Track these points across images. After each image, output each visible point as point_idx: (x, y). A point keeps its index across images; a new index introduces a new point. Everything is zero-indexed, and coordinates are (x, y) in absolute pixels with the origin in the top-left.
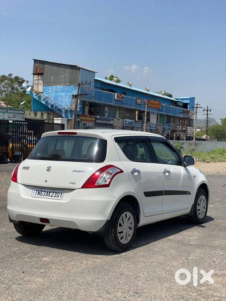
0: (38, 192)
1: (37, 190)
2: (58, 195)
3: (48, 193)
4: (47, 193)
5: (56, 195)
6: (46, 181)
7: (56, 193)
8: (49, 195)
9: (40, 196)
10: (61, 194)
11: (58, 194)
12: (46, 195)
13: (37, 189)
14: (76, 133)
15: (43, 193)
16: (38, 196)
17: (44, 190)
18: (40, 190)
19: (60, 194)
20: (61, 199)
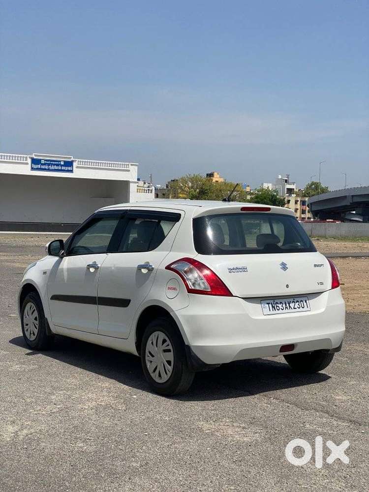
0: (270, 305)
1: (268, 304)
2: (302, 304)
3: (288, 305)
4: (286, 305)
5: (300, 304)
6: (287, 286)
7: (298, 303)
8: (290, 307)
9: (277, 312)
10: (306, 302)
11: (302, 302)
12: (286, 308)
13: (268, 301)
14: (269, 209)
15: (280, 306)
16: (274, 312)
17: (279, 301)
18: (272, 301)
19: (304, 302)
20: (309, 309)
